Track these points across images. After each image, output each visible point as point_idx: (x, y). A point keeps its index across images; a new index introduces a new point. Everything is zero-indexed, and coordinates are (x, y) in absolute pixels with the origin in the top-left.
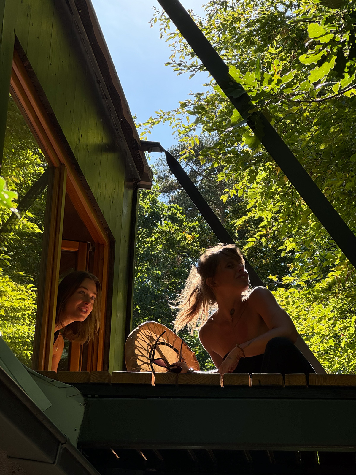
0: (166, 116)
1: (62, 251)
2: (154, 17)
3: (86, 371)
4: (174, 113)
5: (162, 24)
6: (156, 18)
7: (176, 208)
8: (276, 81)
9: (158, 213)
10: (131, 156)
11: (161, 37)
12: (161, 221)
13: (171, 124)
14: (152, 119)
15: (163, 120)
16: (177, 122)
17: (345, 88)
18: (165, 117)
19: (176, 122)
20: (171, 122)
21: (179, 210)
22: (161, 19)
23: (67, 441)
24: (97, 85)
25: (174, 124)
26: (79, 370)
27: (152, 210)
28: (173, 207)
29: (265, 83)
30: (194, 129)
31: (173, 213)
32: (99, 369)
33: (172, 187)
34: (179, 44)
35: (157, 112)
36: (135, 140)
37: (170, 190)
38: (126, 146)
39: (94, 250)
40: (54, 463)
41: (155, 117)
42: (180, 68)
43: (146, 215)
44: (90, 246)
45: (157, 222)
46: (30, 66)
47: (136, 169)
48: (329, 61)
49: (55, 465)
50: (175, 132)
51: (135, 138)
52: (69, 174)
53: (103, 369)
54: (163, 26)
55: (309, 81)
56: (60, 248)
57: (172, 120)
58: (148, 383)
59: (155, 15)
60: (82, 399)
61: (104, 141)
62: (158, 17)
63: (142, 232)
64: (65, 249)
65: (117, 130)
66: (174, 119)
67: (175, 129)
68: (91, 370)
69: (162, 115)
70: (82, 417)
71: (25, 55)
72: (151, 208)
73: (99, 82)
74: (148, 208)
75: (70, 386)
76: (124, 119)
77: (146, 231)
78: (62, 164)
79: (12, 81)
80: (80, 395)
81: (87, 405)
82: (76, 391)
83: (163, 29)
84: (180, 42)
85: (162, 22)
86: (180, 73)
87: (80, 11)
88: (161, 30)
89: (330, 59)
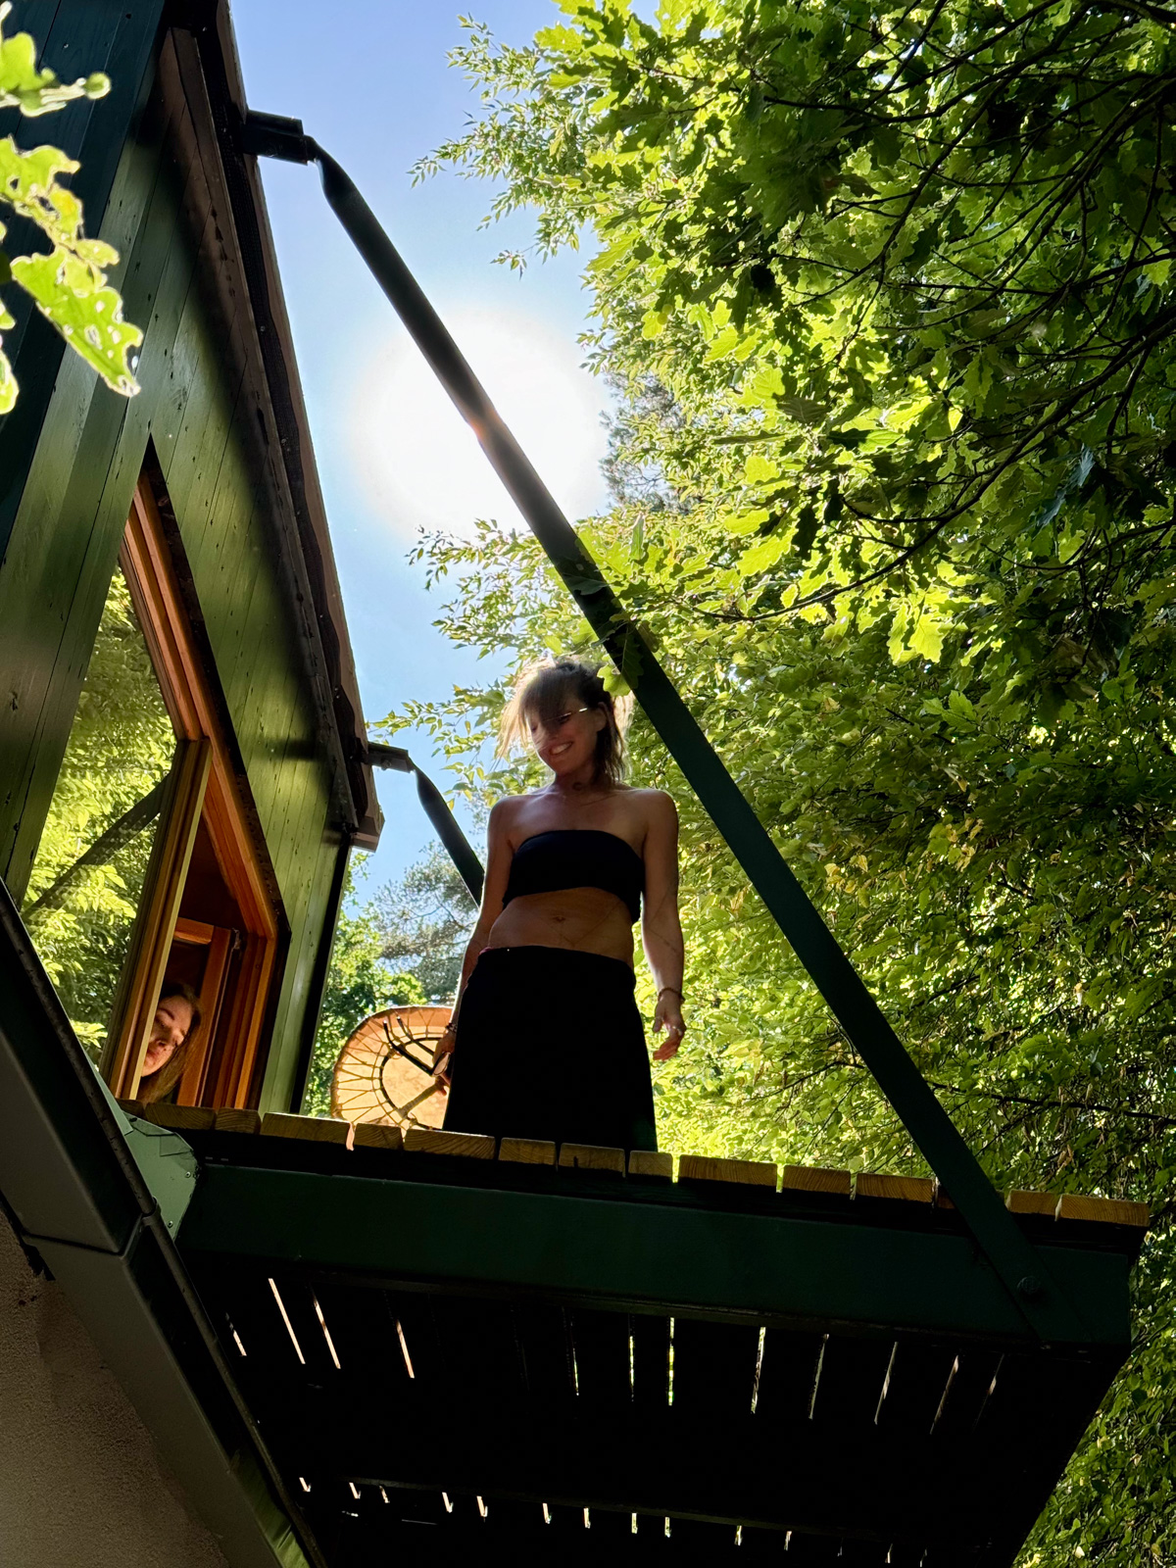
0: (425, 715)
1: (174, 941)
2: (419, 547)
3: (211, 1106)
4: (441, 710)
5: (433, 563)
6: (422, 550)
7: (409, 982)
8: (670, 569)
9: (371, 986)
10: (345, 772)
11: (428, 587)
12: (374, 1004)
13: (431, 733)
14: (394, 717)
15: (416, 721)
16: (445, 728)
17: (808, 599)
18: (422, 715)
19: (442, 730)
20: (433, 728)
21: (415, 987)
22: (432, 554)
23: (155, 1209)
24: (296, 603)
25: (438, 733)
26: (197, 1104)
27: (359, 981)
28: (403, 979)
29: (649, 568)
30: (478, 748)
31: (400, 992)
32: (240, 1105)
33: (404, 948)
34: (462, 608)
35: (405, 704)
36: (359, 740)
37: (398, 954)
38: (336, 748)
39: (243, 945)
40: (121, 1253)
41: (402, 712)
42: (464, 634)
43: (345, 989)
44: (237, 939)
45: (367, 1006)
46: (169, 508)
47: (352, 803)
48: (780, 536)
49: (122, 1258)
50: (439, 749)
51: (357, 736)
52: (215, 765)
53: (247, 1105)
54: (434, 568)
55: (739, 572)
56: (171, 933)
57: (436, 723)
58: (341, 1142)
59: (420, 543)
60: (194, 1161)
61: (293, 736)
62: (427, 548)
63: (332, 1024)
64: (182, 936)
65: (324, 709)
66: (440, 721)
67: (440, 744)
68: (223, 1104)
69: (416, 710)
70: (186, 1201)
71: (164, 483)
72: (359, 976)
73: (300, 598)
74: (351, 976)
75: (170, 1132)
76: (341, 691)
77: (340, 1025)
78: (204, 738)
79: (128, 529)
80: (190, 1155)
81: (203, 1176)
82: (182, 1144)
83: (434, 573)
84: (464, 603)
85: (434, 559)
86: (460, 646)
87: (284, 441)
88: (430, 572)
89: (783, 533)
